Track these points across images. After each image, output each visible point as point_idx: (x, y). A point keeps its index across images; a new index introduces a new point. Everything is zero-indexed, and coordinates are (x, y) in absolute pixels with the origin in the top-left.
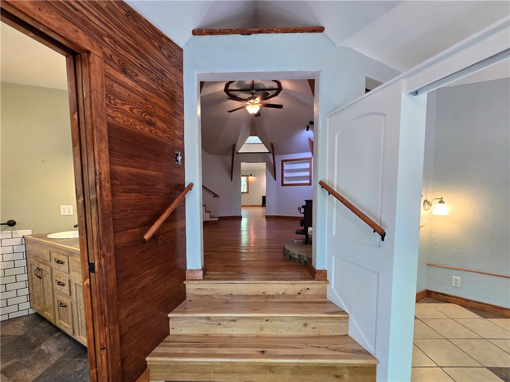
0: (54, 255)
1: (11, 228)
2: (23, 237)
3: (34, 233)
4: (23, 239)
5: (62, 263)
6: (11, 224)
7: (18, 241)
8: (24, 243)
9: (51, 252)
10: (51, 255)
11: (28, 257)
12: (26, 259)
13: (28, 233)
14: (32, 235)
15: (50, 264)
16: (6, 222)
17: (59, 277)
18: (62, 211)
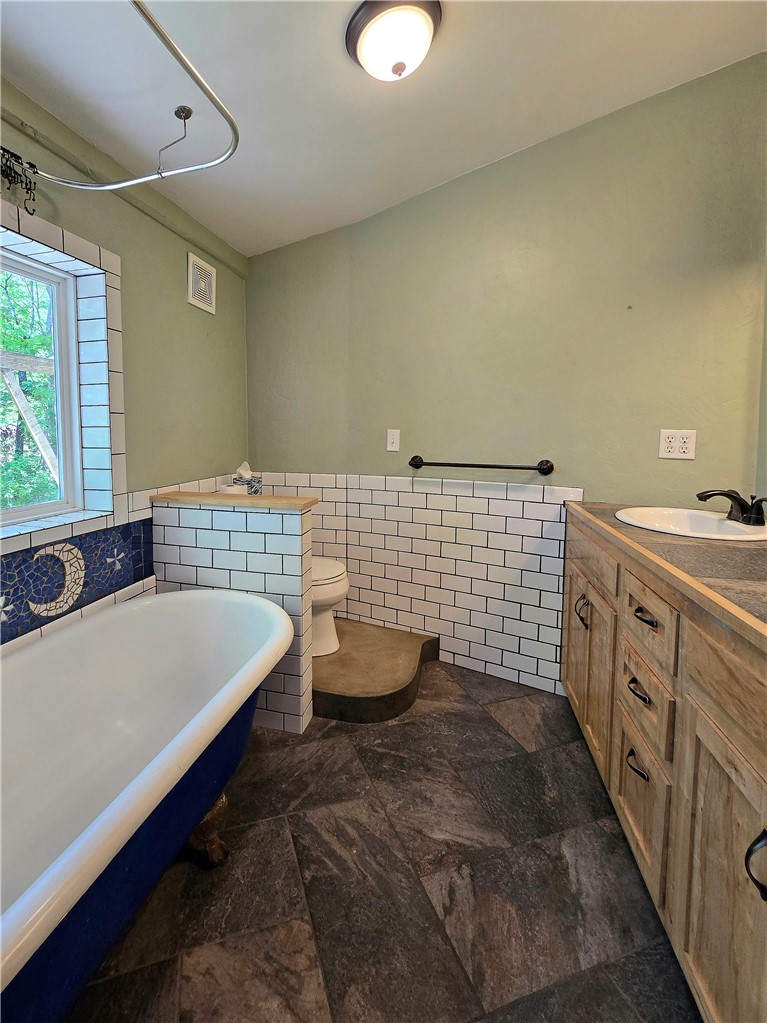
0: (631, 584)
1: (543, 478)
2: (564, 505)
3: (587, 500)
4: (564, 509)
5: (653, 624)
6: (545, 469)
7: (552, 512)
8: (563, 520)
9: (622, 570)
10: (622, 578)
11: (567, 556)
12: (564, 558)
13: (574, 495)
14: (582, 504)
15: (616, 603)
16: (535, 465)
17: (637, 664)
18: (663, 444)
